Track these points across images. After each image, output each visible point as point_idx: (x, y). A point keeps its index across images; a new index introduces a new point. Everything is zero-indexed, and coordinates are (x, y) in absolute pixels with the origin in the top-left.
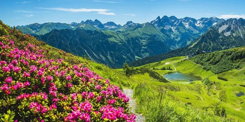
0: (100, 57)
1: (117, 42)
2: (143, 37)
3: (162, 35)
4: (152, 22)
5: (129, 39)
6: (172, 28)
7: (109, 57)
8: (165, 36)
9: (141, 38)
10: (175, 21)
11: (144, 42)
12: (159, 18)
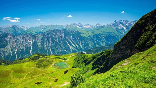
0: (75, 45)
1: (87, 36)
2: (104, 33)
3: (116, 32)
4: (111, 24)
5: (94, 35)
6: (124, 28)
7: (81, 46)
8: (118, 33)
9: (102, 34)
10: (127, 23)
11: (103, 37)
12: (115, 21)
